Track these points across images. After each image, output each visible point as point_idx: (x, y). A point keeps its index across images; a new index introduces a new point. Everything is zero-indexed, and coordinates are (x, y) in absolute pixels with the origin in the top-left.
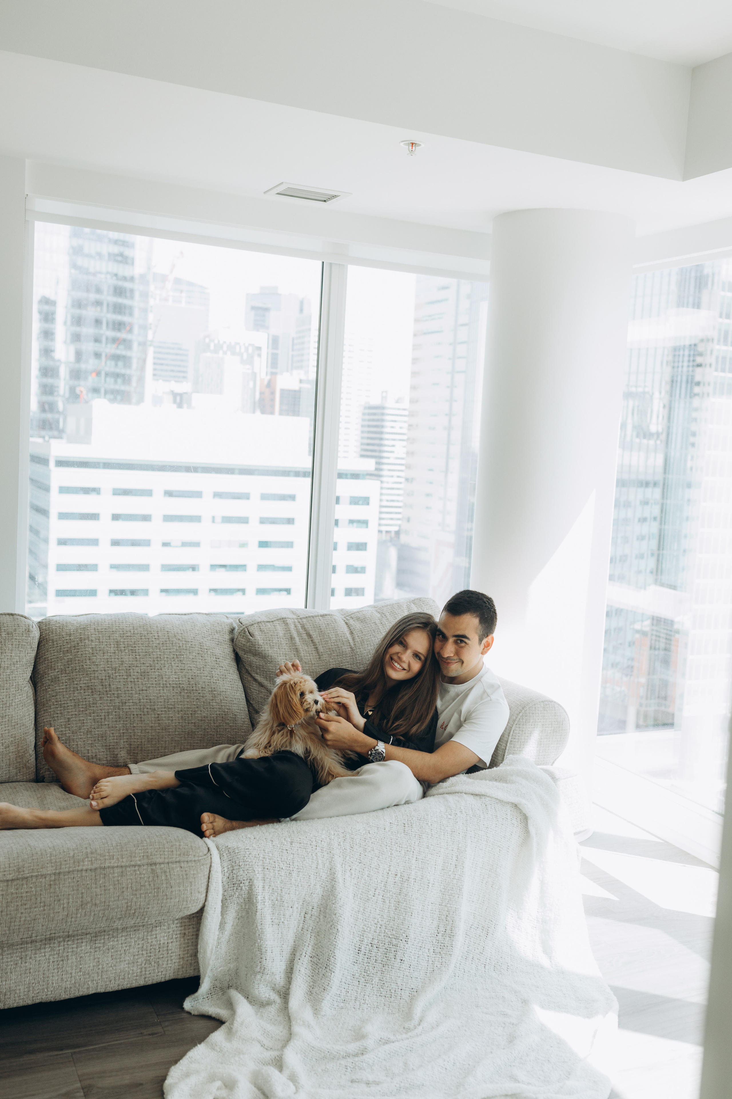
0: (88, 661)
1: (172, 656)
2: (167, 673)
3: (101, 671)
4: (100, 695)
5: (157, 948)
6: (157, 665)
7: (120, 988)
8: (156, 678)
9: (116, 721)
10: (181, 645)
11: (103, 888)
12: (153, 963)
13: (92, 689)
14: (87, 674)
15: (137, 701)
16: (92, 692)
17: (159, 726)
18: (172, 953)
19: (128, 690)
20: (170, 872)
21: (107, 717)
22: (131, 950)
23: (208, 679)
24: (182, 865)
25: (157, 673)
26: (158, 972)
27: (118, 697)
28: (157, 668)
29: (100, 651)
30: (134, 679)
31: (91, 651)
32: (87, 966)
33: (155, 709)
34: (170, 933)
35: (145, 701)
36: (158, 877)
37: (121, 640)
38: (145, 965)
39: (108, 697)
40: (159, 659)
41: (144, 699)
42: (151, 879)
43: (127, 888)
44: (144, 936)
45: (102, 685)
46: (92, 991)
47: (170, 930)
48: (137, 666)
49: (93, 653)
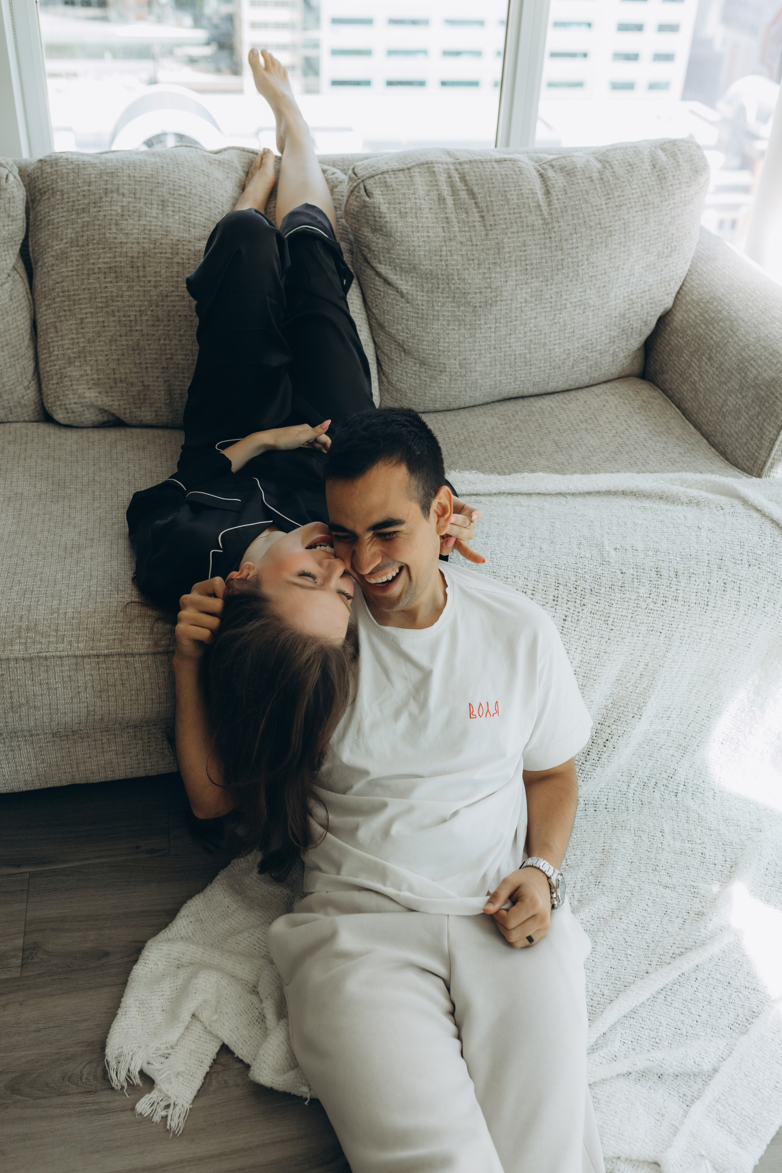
3: (133, 243)
13: (116, 272)
14: (110, 248)
16: (116, 277)
21: (138, 318)
27: (155, 287)
29: (134, 212)
31: (120, 211)
37: (170, 199)
45: (132, 267)
49: (122, 215)
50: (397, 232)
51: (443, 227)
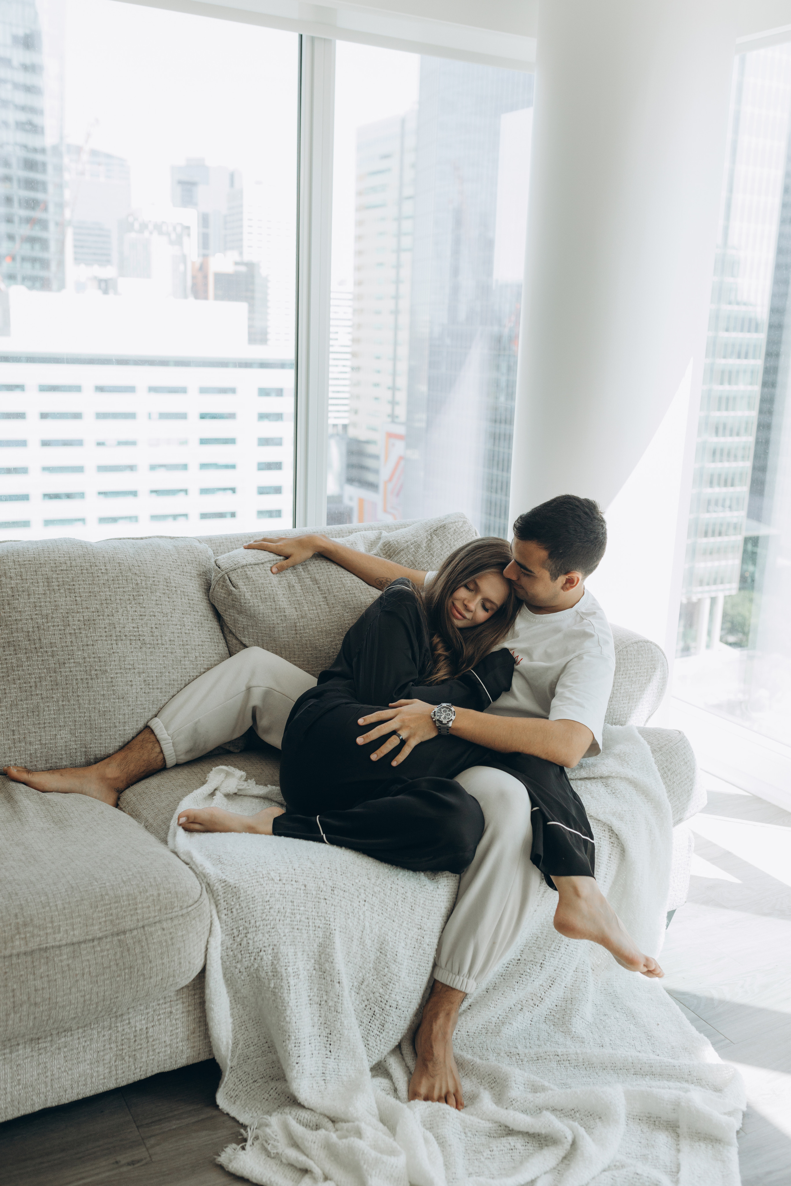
0: (7, 607)
1: (127, 597)
2: (121, 621)
3: (27, 619)
4: (26, 653)
5: (132, 1037)
6: (106, 610)
7: (80, 1097)
8: (105, 628)
9: (52, 689)
10: (139, 582)
11: (46, 979)
12: (127, 1058)
13: (14, 646)
14: (6, 625)
15: (81, 661)
16: (15, 650)
17: (114, 694)
18: (153, 1040)
19: (67, 646)
20: (146, 939)
21: (38, 684)
22: (94, 1046)
23: (178, 629)
24: (165, 925)
25: (107, 621)
26: (136, 1069)
27: (53, 656)
28: (106, 614)
29: (23, 591)
30: (74, 630)
31: (10, 592)
32: (28, 1075)
33: (106, 671)
34: (150, 1015)
35: (92, 659)
36: (128, 950)
37: (54, 576)
38: (115, 1062)
39: (38, 656)
40: (109, 601)
41: (90, 658)
42: (119, 955)
43: (83, 974)
44: (111, 1024)
45: (29, 640)
46: (37, 1108)
47: (150, 1010)
48: (78, 612)
49: (13, 596)
50: (259, 614)
51: (296, 608)
